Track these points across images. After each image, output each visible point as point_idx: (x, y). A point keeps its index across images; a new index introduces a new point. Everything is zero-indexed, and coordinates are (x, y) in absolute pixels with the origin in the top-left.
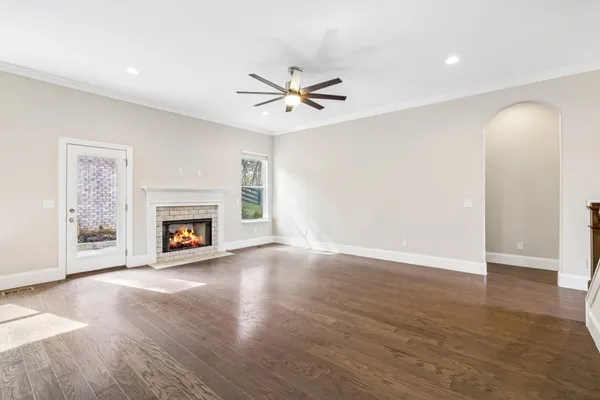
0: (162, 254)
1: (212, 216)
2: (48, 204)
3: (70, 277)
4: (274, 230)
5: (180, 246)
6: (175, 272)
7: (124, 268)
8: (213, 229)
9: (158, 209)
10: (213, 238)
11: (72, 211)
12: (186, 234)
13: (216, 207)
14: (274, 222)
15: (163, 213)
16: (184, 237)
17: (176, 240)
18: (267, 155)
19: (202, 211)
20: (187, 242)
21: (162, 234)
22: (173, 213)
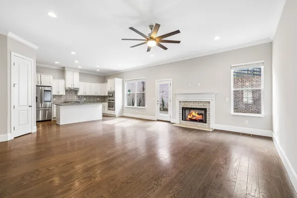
0: (182, 121)
1: (207, 107)
2: (154, 99)
3: (158, 120)
5: (191, 120)
6: (181, 130)
7: (169, 122)
8: (207, 115)
9: (180, 102)
10: (207, 119)
11: (158, 101)
12: (194, 114)
13: (209, 102)
15: (182, 104)
16: (193, 116)
17: (189, 117)
18: (263, 61)
19: (200, 104)
20: (194, 118)
21: (181, 112)
22: (186, 104)
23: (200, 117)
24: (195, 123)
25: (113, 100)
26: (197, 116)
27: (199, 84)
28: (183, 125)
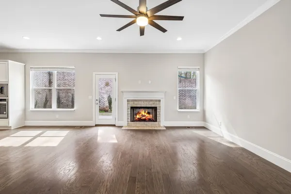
0: (130, 122)
1: (157, 106)
2: (90, 97)
3: (96, 125)
4: (204, 118)
5: (140, 120)
7: (114, 126)
8: (158, 113)
9: (128, 101)
10: (158, 118)
11: (97, 100)
12: (143, 113)
13: (160, 101)
14: (204, 112)
15: (130, 103)
16: (142, 115)
17: (138, 117)
18: (199, 67)
19: (151, 103)
20: (143, 118)
21: (130, 112)
22: (135, 103)
23: (150, 116)
24: (146, 123)
25: (5, 100)
26: (147, 115)
27: (150, 82)
28: (131, 126)
